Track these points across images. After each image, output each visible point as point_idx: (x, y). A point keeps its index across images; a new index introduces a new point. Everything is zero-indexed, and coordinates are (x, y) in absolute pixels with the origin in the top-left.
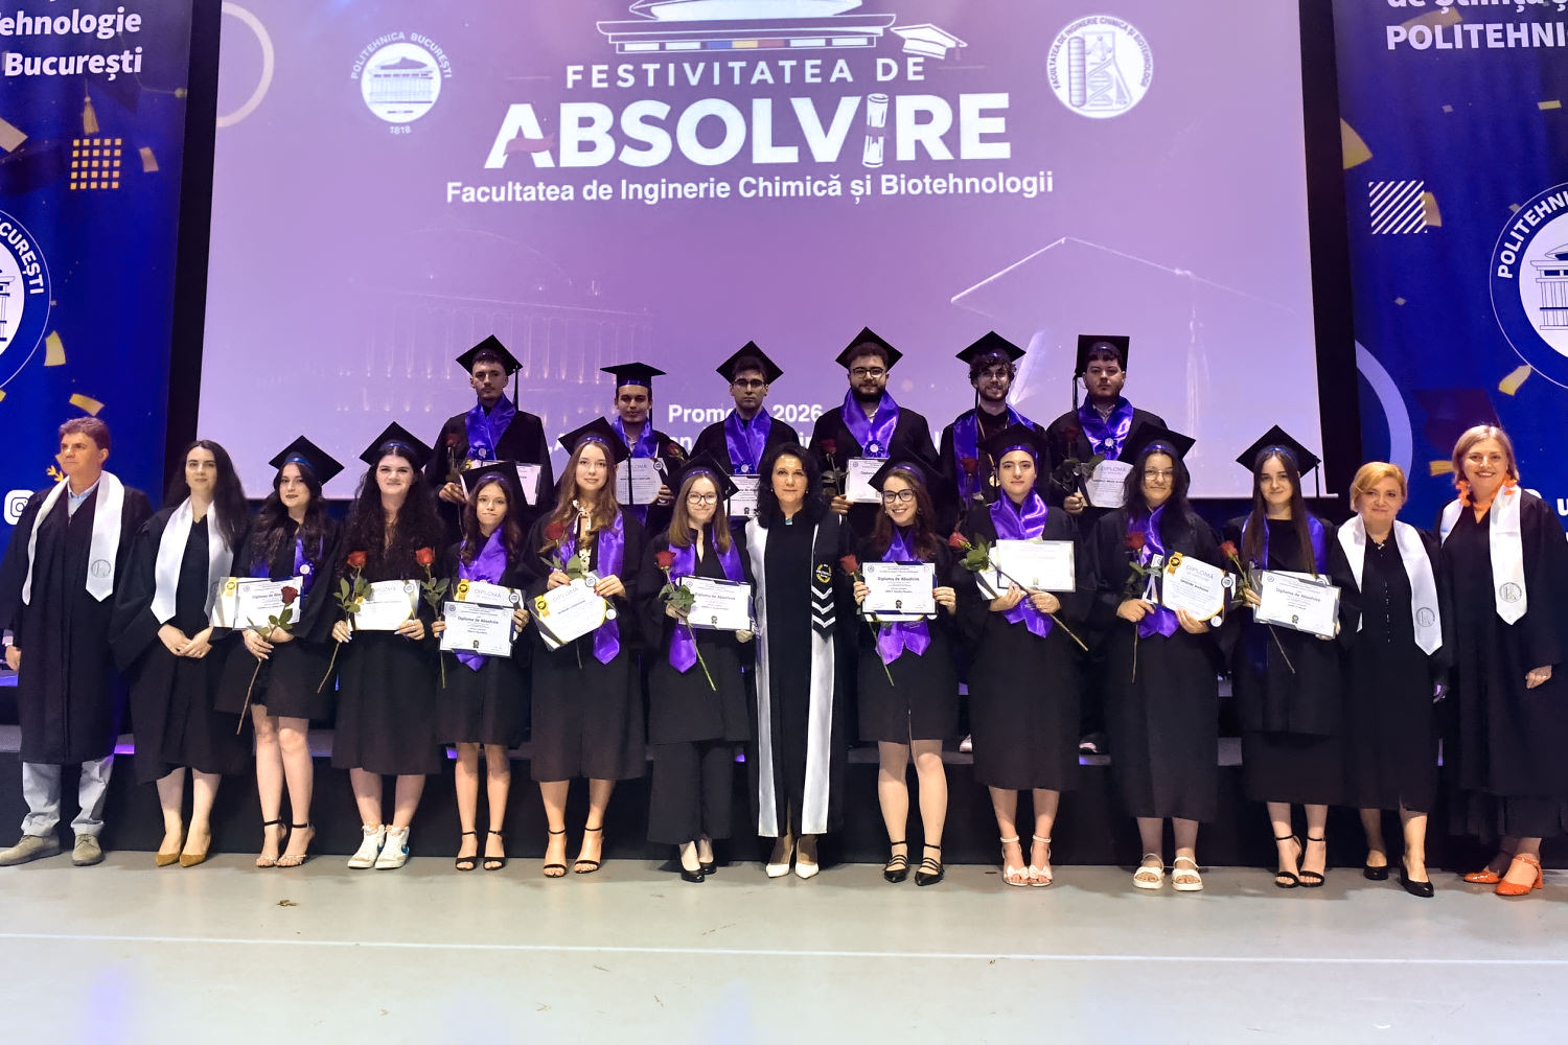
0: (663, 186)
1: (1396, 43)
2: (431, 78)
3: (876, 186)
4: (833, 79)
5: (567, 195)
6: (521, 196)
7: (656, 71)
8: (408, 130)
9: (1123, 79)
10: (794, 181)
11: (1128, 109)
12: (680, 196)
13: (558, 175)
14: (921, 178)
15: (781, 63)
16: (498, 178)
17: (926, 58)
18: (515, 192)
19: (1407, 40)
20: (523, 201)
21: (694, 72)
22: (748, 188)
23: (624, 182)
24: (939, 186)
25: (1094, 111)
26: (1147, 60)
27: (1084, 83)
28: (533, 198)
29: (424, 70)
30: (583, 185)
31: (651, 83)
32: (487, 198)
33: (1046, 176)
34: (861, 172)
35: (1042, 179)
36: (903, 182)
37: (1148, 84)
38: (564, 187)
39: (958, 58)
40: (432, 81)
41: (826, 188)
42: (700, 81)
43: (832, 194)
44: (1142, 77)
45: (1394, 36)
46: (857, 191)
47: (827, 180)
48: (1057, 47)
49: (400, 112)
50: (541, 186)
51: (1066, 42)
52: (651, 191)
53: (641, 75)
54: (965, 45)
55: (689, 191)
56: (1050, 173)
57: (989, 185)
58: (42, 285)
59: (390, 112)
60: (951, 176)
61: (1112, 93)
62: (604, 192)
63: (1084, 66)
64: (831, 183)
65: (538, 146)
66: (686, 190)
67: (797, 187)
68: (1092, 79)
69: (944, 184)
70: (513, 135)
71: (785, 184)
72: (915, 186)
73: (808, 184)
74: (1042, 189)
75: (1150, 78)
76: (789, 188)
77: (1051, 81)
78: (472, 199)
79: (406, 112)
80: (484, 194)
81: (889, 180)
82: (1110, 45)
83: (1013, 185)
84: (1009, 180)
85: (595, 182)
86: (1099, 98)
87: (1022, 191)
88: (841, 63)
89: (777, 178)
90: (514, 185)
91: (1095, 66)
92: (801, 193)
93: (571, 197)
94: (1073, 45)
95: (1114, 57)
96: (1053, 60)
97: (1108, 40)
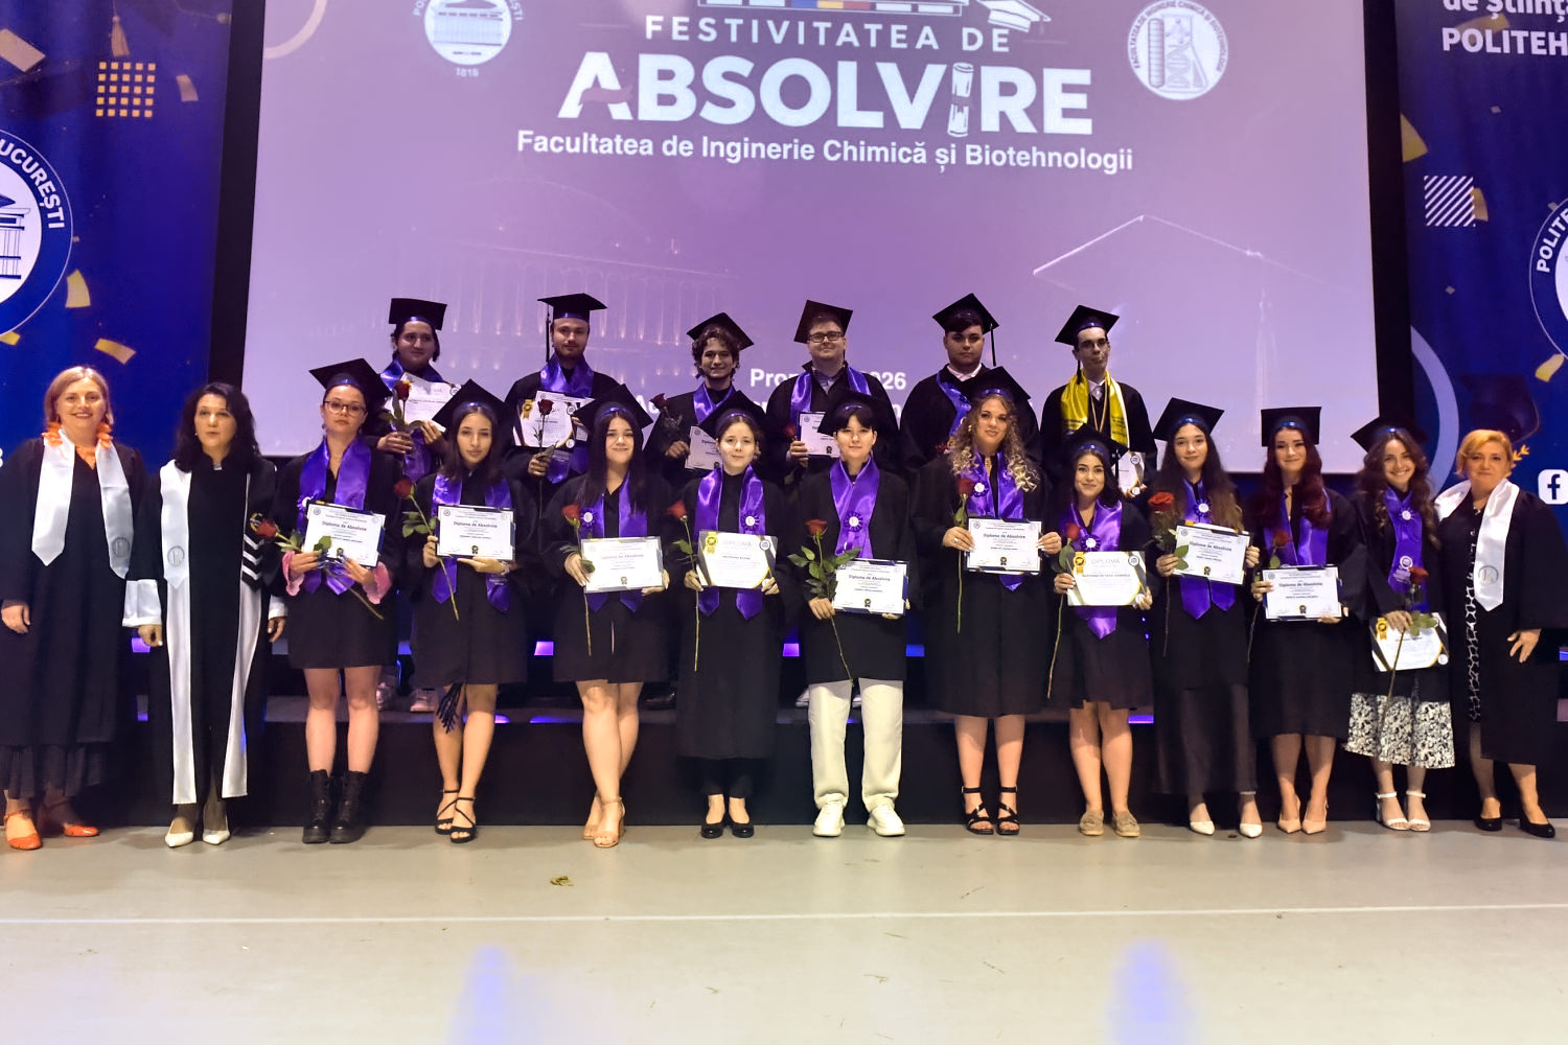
0: (746, 146)
1: (1451, 45)
2: (501, 20)
3: (961, 155)
4: (919, 46)
5: (646, 150)
6: (597, 148)
7: (739, 26)
8: (476, 73)
9: (1199, 62)
10: (879, 146)
11: (1204, 92)
12: (763, 155)
13: (636, 128)
14: (1005, 150)
15: (867, 26)
16: (572, 128)
17: (1011, 31)
18: (589, 143)
19: (1460, 43)
20: (599, 154)
21: (778, 29)
22: (833, 151)
23: (705, 139)
24: (1023, 158)
25: (1173, 92)
26: (1222, 47)
27: (1162, 66)
28: (610, 151)
29: (494, 10)
30: (662, 141)
31: (734, 38)
32: (561, 149)
33: (1126, 154)
34: (946, 140)
35: (1122, 157)
36: (987, 153)
37: (1223, 69)
38: (643, 142)
39: (1042, 30)
40: (501, 23)
41: (912, 155)
42: (785, 39)
43: (916, 161)
44: (1217, 61)
45: (1449, 37)
46: (942, 159)
47: (913, 147)
48: (1138, 27)
49: (467, 54)
50: (618, 139)
51: (1146, 22)
52: (734, 150)
53: (723, 30)
54: (1049, 19)
55: (773, 151)
56: (1129, 151)
57: (1071, 160)
58: (62, 218)
59: (455, 53)
60: (1034, 149)
61: (1190, 76)
62: (685, 148)
63: (1162, 47)
64: (916, 150)
65: (615, 97)
66: (770, 150)
67: (882, 153)
68: (1170, 61)
69: (1028, 157)
70: (589, 84)
71: (870, 149)
72: (999, 158)
73: (894, 150)
74: (1122, 166)
75: (1225, 64)
76: (874, 153)
77: (1132, 61)
78: (545, 149)
79: (473, 54)
80: (557, 144)
81: (973, 150)
82: (1189, 29)
83: (1094, 161)
84: (1091, 156)
85: (675, 138)
86: (1176, 80)
87: (1103, 167)
88: (927, 30)
89: (862, 143)
90: (590, 136)
91: (1174, 49)
92: (886, 159)
93: (650, 152)
94: (1152, 26)
95: (1191, 40)
96: (1134, 40)
97: (1185, 23)
